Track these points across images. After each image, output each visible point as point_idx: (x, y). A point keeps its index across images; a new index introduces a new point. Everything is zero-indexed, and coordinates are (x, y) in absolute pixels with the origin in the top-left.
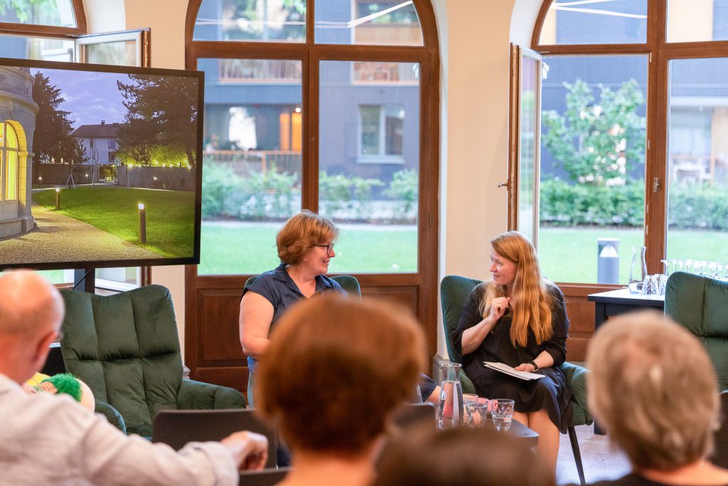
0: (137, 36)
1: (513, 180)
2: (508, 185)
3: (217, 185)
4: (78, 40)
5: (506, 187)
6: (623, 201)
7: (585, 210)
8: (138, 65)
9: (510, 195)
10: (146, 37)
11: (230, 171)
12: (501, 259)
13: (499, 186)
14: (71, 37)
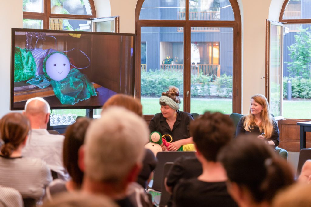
0: (114, 19)
1: (267, 76)
2: (265, 78)
3: (175, 80)
4: (92, 20)
5: (265, 79)
8: (114, 32)
9: (266, 82)
10: (117, 19)
12: (257, 104)
13: (262, 78)
14: (90, 19)
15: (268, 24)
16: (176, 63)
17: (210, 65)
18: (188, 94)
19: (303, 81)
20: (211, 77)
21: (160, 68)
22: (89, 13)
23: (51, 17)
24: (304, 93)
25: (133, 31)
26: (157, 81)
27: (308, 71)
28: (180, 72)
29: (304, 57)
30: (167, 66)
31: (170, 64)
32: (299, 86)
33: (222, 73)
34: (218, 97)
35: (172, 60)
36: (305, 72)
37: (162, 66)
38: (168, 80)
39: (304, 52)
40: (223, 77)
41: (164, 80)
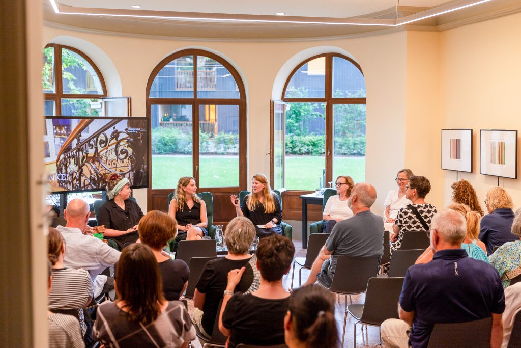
0: (126, 100)
1: (272, 152)
2: (270, 154)
3: (174, 138)
4: (103, 99)
6: (357, 144)
7: (341, 148)
9: (271, 158)
10: (129, 101)
11: (181, 131)
12: (258, 182)
13: (266, 154)
14: (101, 98)
15: (272, 104)
16: (174, 120)
17: (208, 122)
18: (197, 168)
19: (295, 138)
20: (210, 135)
21: (159, 125)
22: (100, 92)
23: (63, 97)
24: (296, 149)
25: (144, 115)
26: (157, 139)
27: (299, 129)
28: (179, 129)
29: (296, 116)
30: (166, 124)
31: (169, 121)
32: (291, 142)
33: (219, 131)
34: (216, 154)
35: (171, 117)
36: (297, 129)
37: (161, 124)
38: (168, 138)
39: (296, 111)
40: (221, 134)
41: (164, 137)
